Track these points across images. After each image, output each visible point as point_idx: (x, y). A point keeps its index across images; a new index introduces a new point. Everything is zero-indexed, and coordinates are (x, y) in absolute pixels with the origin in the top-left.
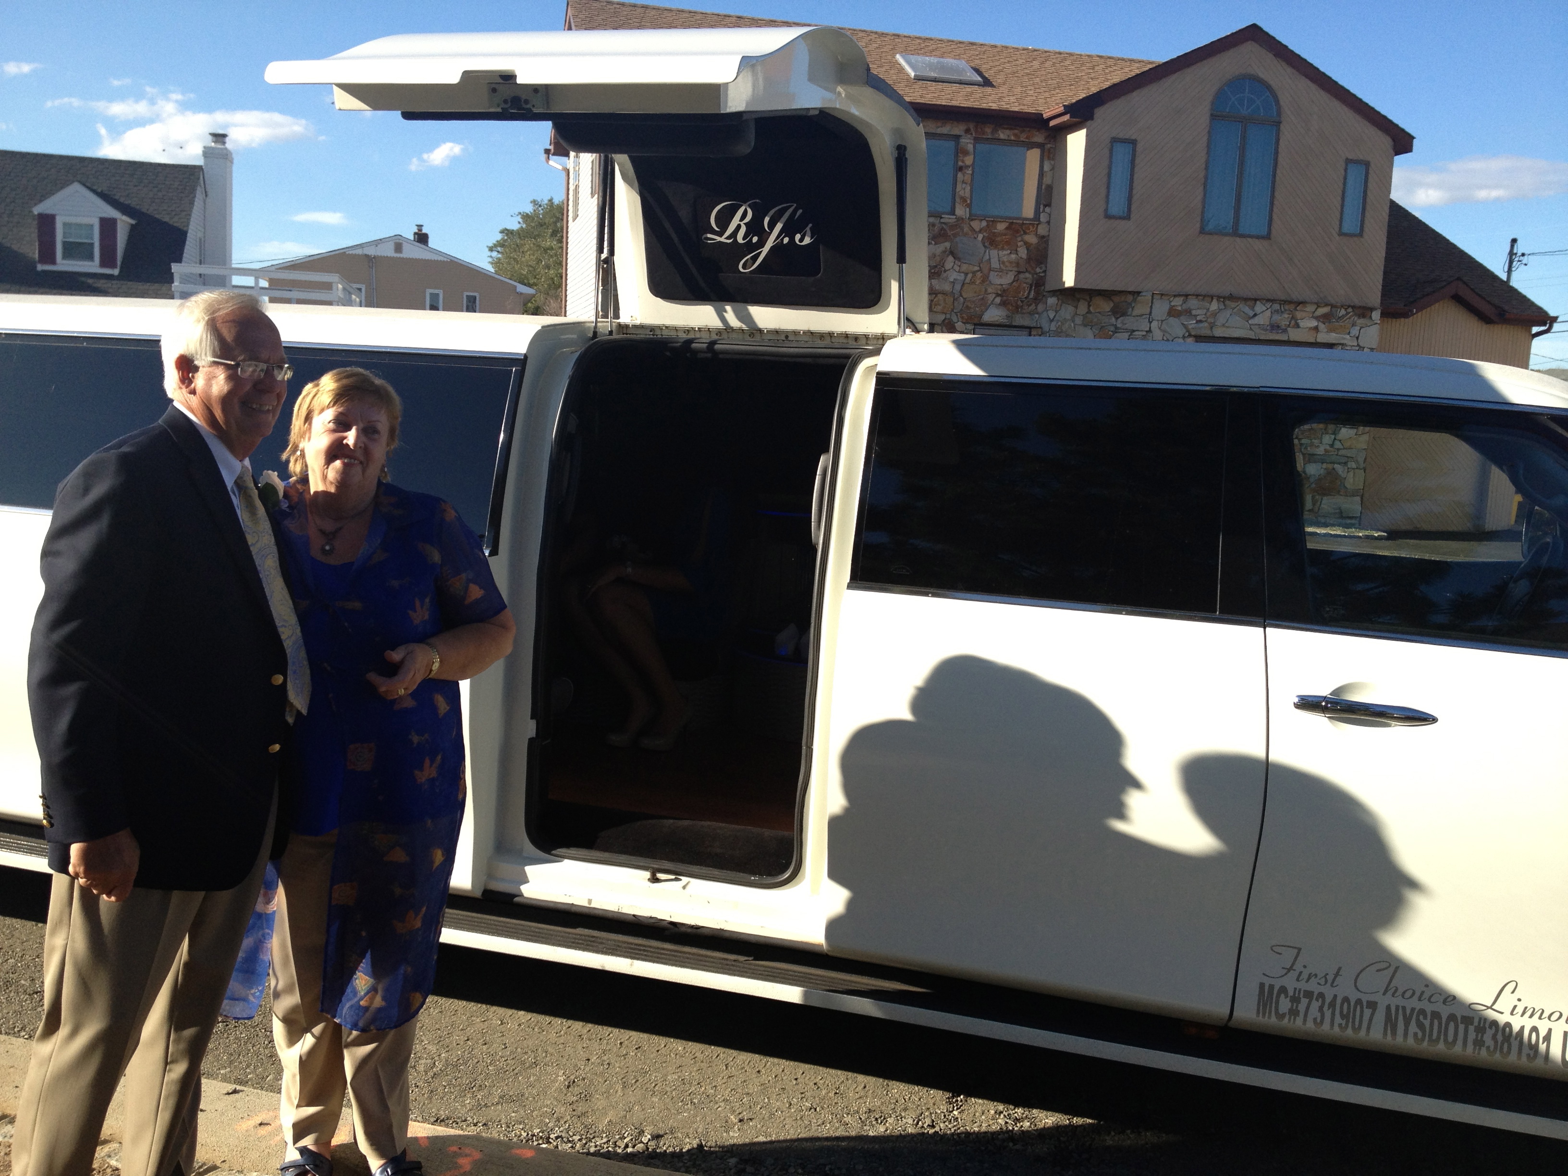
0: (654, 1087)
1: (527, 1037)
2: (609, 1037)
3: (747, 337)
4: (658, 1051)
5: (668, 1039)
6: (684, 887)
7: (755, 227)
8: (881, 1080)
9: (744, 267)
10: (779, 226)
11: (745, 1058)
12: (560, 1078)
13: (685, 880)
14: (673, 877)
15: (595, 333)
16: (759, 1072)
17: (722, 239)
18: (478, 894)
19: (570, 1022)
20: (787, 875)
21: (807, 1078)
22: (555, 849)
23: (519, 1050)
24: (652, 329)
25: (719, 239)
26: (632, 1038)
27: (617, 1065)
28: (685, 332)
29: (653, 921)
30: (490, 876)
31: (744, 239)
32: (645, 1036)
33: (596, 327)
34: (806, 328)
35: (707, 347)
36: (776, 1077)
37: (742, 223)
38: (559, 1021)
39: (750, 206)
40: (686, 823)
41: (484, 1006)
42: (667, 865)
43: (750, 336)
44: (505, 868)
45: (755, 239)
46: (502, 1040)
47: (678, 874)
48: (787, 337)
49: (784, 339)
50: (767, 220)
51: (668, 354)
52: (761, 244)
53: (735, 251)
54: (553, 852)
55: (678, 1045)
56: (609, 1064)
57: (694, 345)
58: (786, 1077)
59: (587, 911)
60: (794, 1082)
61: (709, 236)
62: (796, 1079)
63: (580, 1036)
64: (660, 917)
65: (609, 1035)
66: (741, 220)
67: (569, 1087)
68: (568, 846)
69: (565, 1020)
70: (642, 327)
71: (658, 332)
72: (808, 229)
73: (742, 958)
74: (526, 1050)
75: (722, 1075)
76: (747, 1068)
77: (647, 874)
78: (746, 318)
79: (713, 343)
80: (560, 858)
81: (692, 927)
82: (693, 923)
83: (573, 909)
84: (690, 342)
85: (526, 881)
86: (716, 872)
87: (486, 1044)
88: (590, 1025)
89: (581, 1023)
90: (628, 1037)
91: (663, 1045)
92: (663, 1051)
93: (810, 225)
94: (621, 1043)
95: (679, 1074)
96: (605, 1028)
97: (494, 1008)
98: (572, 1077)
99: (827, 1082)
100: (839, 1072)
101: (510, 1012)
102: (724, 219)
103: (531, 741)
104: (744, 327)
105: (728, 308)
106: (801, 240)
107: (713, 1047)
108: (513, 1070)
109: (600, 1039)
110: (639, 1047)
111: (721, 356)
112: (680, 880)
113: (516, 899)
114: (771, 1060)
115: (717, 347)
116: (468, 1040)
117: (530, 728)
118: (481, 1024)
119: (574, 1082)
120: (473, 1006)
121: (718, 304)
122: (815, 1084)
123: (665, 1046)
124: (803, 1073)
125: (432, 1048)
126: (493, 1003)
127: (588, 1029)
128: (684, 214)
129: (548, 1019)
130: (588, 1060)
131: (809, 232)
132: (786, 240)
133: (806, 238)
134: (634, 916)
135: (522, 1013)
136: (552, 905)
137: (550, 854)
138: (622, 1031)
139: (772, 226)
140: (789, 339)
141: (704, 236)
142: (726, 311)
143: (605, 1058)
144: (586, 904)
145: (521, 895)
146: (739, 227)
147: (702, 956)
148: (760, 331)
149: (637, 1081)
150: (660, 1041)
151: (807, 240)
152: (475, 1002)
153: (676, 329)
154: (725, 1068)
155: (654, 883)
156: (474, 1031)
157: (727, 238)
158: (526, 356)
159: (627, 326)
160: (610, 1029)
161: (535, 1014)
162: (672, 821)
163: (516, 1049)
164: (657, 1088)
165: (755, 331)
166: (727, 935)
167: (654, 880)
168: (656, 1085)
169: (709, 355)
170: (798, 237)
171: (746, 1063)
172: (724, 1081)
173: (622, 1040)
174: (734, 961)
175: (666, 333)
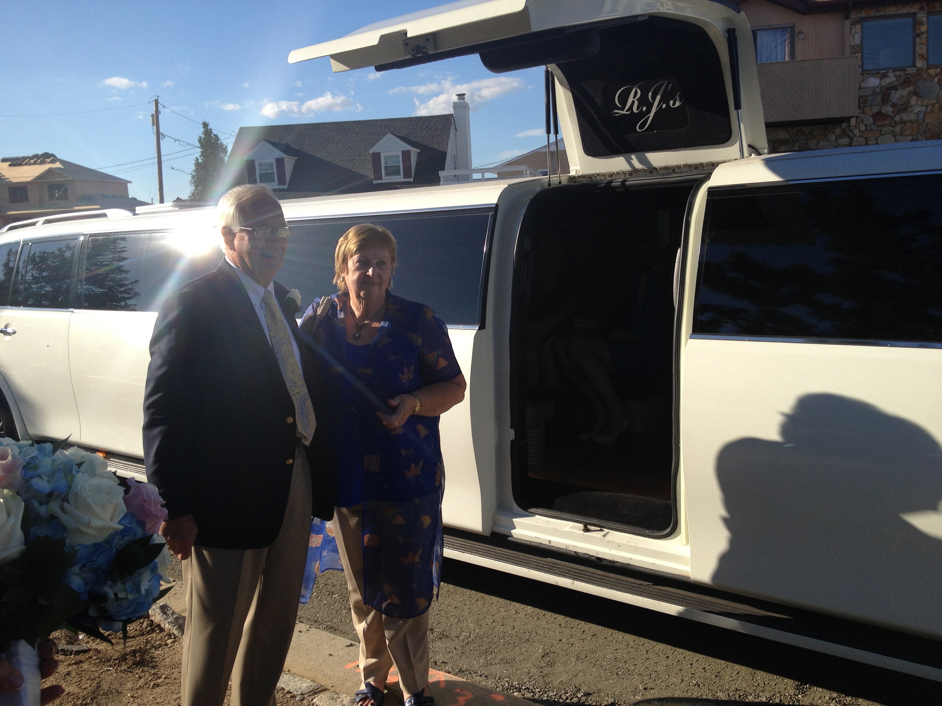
0: (596, 662)
1: (528, 623)
2: (577, 627)
3: (648, 173)
4: (605, 638)
5: (614, 630)
6: (604, 536)
7: (643, 101)
8: (751, 669)
9: (640, 129)
10: (658, 97)
11: (660, 647)
12: (539, 651)
13: (606, 530)
14: (599, 529)
15: (549, 185)
16: (668, 657)
17: (624, 112)
18: (488, 534)
19: (557, 615)
20: (668, 530)
21: (700, 664)
22: (530, 508)
23: (521, 630)
24: (590, 177)
25: (622, 112)
26: (591, 628)
27: (577, 645)
28: (609, 176)
29: (586, 556)
30: (494, 524)
31: (637, 110)
32: (600, 628)
33: (549, 181)
34: (685, 163)
35: (621, 184)
36: (678, 661)
37: (635, 100)
38: (550, 614)
39: (639, 87)
40: (607, 494)
41: (509, 602)
42: (595, 521)
43: (650, 173)
44: (503, 519)
45: (644, 109)
46: (513, 624)
47: (602, 528)
48: (674, 171)
49: (672, 172)
50: (650, 94)
51: (598, 192)
52: (649, 111)
53: (634, 118)
54: (529, 510)
55: (619, 635)
56: (572, 644)
57: (613, 184)
58: (685, 662)
59: (548, 547)
60: (690, 666)
61: (616, 111)
62: (691, 664)
63: (560, 625)
64: (591, 554)
65: (578, 625)
66: (634, 97)
67: (543, 657)
68: (537, 506)
69: (554, 614)
70: (583, 176)
71: (594, 179)
72: (677, 96)
73: (645, 583)
74: (525, 631)
75: (642, 658)
76: (660, 654)
77: (581, 526)
78: (644, 161)
79: (624, 181)
80: (533, 514)
81: (610, 561)
82: (611, 559)
83: (541, 546)
84: (611, 182)
85: (515, 528)
86: (624, 527)
87: (503, 625)
88: (568, 618)
89: (563, 617)
90: (589, 628)
91: (610, 635)
92: (609, 639)
93: (678, 93)
94: (584, 631)
95: (615, 654)
96: (577, 620)
97: (515, 603)
98: (547, 651)
99: (712, 668)
100: (723, 662)
101: (523, 606)
102: (623, 100)
103: (512, 442)
104: (644, 167)
105: (633, 157)
106: (674, 104)
107: (641, 638)
108: (514, 643)
109: (572, 628)
110: (595, 635)
111: (630, 189)
112: (603, 531)
113: (509, 538)
114: (678, 650)
115: (627, 183)
116: (494, 622)
117: (511, 434)
118: (504, 613)
119: (548, 654)
120: (502, 601)
121: (627, 155)
122: (704, 668)
123: (611, 635)
124: (698, 660)
125: (472, 626)
126: (514, 601)
127: (566, 620)
128: (599, 100)
129: (544, 612)
130: (560, 640)
131: (678, 98)
132: (664, 106)
133: (677, 102)
134: (575, 552)
135: (529, 607)
136: (528, 543)
137: (526, 511)
138: (587, 623)
139: (654, 98)
140: (676, 171)
141: (613, 112)
142: (632, 159)
143: (571, 640)
144: (548, 544)
145: (512, 536)
146: (633, 102)
147: (619, 580)
148: (655, 169)
149: (587, 656)
150: (609, 631)
151: (678, 104)
152: (504, 599)
153: (604, 175)
154: (645, 653)
155: (586, 532)
156: (499, 617)
157: (627, 111)
158: (497, 205)
159: (574, 177)
160: (579, 622)
161: (537, 609)
162: (599, 493)
163: (520, 630)
164: (598, 662)
165: (652, 170)
166: (632, 567)
167: (586, 530)
168: (597, 660)
169: (623, 189)
170: (671, 102)
171: (661, 650)
172: (642, 661)
173: (585, 629)
174: (640, 585)
175: (598, 178)
